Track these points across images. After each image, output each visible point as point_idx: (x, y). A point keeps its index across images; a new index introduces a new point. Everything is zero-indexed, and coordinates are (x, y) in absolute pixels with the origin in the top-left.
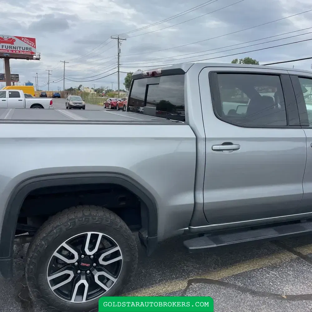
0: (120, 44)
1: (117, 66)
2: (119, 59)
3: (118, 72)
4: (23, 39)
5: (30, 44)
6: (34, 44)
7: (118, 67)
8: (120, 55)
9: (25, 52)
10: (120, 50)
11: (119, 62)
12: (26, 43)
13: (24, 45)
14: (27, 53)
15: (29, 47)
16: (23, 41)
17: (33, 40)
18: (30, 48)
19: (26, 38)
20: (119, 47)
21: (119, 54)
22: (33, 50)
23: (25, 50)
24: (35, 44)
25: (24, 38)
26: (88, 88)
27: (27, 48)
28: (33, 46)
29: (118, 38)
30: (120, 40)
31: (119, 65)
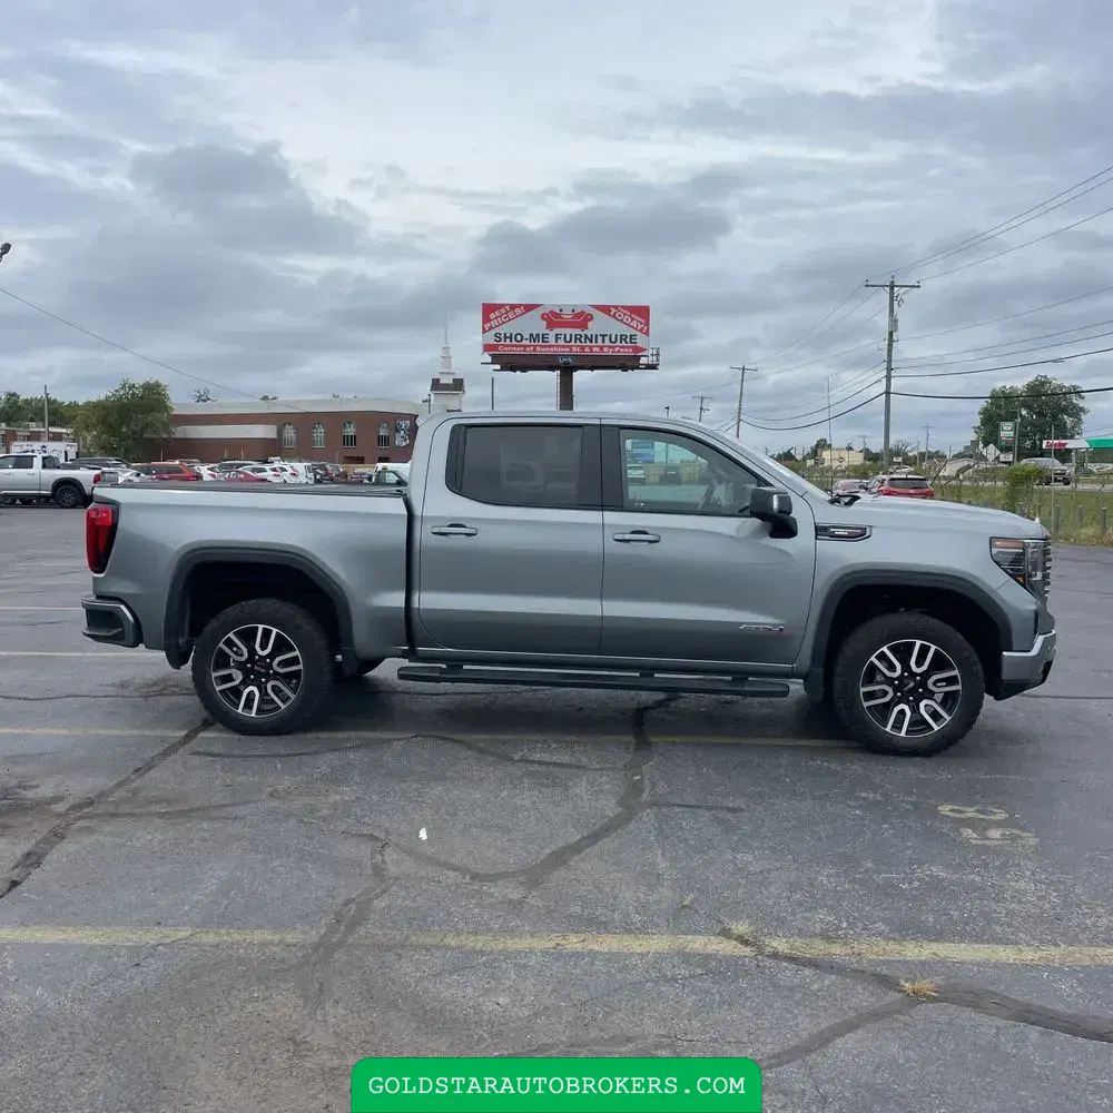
0: (896, 303)
1: (885, 373)
2: (890, 351)
3: (888, 393)
4: (614, 310)
5: (634, 323)
6: (643, 321)
7: (888, 378)
8: (894, 337)
9: (617, 349)
10: (896, 321)
11: (889, 361)
12: (621, 321)
13: (615, 328)
14: (622, 350)
15: (631, 332)
16: (614, 316)
17: (642, 312)
18: (631, 336)
19: (622, 307)
20: (892, 310)
21: (891, 334)
22: (641, 340)
23: (618, 344)
24: (647, 324)
25: (616, 307)
26: (849, 448)
27: (623, 338)
28: (641, 331)
29: (892, 282)
30: (896, 289)
31: (889, 369)
